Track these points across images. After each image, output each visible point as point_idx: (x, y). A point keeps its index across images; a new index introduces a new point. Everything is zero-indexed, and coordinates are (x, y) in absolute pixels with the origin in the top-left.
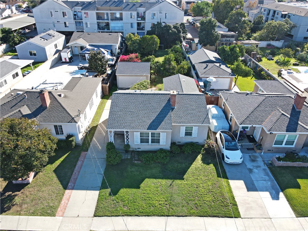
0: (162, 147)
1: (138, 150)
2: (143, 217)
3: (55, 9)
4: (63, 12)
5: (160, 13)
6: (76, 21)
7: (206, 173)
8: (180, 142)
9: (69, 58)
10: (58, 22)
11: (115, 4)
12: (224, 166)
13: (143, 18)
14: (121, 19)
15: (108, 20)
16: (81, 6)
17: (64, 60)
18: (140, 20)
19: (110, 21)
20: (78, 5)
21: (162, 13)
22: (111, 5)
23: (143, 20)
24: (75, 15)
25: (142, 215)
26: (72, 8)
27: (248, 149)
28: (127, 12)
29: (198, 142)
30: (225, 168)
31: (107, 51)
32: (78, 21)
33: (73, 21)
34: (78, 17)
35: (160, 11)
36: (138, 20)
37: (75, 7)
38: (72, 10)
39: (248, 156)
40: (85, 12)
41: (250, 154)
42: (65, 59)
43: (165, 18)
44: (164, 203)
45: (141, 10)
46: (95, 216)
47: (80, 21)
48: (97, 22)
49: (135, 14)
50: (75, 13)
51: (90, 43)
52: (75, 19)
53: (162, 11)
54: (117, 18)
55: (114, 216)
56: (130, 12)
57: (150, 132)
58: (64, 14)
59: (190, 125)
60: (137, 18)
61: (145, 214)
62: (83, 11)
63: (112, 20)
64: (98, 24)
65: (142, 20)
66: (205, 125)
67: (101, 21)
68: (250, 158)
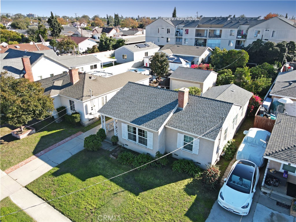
0: (149, 152)
1: (125, 146)
2: (58, 211)
3: (162, 27)
4: (168, 29)
5: (266, 30)
6: (177, 37)
7: (176, 203)
8: (177, 155)
9: (149, 63)
10: (162, 37)
11: (218, 22)
12: (213, 207)
13: (245, 36)
14: (220, 36)
15: (206, 37)
16: (184, 24)
17: (145, 65)
18: (240, 38)
19: (207, 38)
20: (182, 23)
21: (268, 31)
22: (213, 23)
23: (244, 39)
24: (177, 32)
25: (59, 209)
26: (176, 26)
27: (278, 203)
28: (227, 29)
29: (200, 164)
30: (212, 210)
31: (186, 62)
32: (179, 37)
33: (174, 37)
34: (180, 33)
35: (266, 29)
36: (238, 38)
37: (179, 25)
38: (175, 27)
39: (270, 213)
40: (186, 29)
41: (274, 212)
42: (147, 64)
43: (272, 36)
44: (91, 210)
45: (244, 28)
46: (25, 187)
47: (180, 37)
48: (196, 39)
49: (235, 31)
50: (178, 30)
51: (175, 53)
52: (176, 35)
53: (269, 28)
54: (216, 35)
55: (37, 195)
56: (230, 29)
57: (138, 127)
58: (168, 31)
59: (189, 135)
60: (238, 35)
61: (61, 210)
62: (185, 29)
63: (210, 37)
64: (197, 40)
65: (242, 38)
66: (207, 138)
67: (199, 38)
68: (269, 217)
